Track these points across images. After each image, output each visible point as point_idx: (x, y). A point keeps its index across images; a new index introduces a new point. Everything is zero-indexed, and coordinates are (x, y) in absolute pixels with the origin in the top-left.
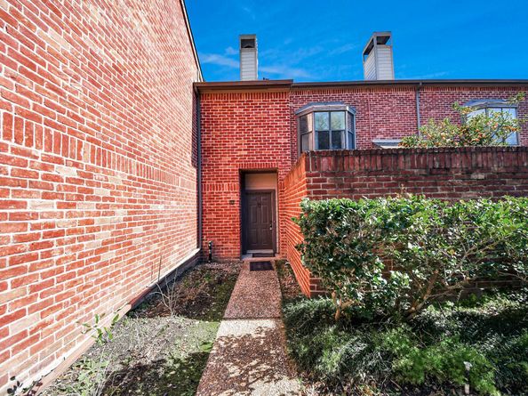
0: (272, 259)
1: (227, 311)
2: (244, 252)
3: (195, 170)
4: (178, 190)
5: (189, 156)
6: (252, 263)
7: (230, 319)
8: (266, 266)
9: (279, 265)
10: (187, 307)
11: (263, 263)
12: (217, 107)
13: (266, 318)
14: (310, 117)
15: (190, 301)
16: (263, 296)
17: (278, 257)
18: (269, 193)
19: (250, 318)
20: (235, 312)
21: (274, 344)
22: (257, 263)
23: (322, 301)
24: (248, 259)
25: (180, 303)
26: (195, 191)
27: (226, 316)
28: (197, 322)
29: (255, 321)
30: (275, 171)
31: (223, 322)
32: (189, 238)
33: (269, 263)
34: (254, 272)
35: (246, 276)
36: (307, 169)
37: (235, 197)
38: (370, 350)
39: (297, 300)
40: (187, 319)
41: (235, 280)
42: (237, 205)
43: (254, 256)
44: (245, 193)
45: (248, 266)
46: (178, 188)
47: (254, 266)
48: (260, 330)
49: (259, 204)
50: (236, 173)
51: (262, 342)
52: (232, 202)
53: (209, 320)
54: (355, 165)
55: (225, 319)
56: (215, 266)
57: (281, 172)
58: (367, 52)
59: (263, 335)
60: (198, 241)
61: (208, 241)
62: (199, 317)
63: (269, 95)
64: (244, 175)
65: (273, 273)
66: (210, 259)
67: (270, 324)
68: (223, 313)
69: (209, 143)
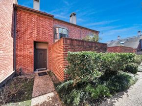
0: (46, 71)
1: (33, 94)
2: (35, 70)
3: (13, 39)
4: (4, 46)
5: (10, 33)
6: (39, 74)
7: (35, 97)
8: (45, 74)
9: (49, 73)
10: (13, 98)
11: (43, 73)
12: (24, 16)
13: (50, 92)
14: (57, 29)
15: (14, 94)
16: (46, 84)
17: (48, 70)
18: (45, 50)
19: (44, 94)
20: (37, 94)
21: (56, 101)
22: (41, 73)
23: (68, 82)
24: (37, 72)
25: (9, 96)
26: (13, 47)
27: (33, 96)
28: (20, 103)
29: (46, 95)
30: (47, 43)
31: (32, 99)
32: (9, 67)
33: (45, 72)
34: (40, 77)
35: (38, 78)
36: (63, 43)
37: (32, 51)
38: (85, 93)
39: (60, 83)
40: (14, 103)
41: (33, 81)
42: (33, 54)
43: (39, 71)
44: (36, 50)
45: (38, 75)
46: (4, 45)
47: (40, 75)
48: (49, 98)
49: (41, 54)
50: (33, 42)
51: (51, 102)
52: (30, 52)
53: (26, 100)
54: (76, 43)
55: (33, 98)
56: (23, 77)
57: (50, 44)
58: (71, 16)
59: (51, 99)
60: (14, 68)
61: (18, 67)
62: (20, 100)
63: (46, 18)
64: (35, 43)
65: (48, 76)
66: (20, 74)
67: (52, 94)
68: (31, 95)
69: (20, 29)
